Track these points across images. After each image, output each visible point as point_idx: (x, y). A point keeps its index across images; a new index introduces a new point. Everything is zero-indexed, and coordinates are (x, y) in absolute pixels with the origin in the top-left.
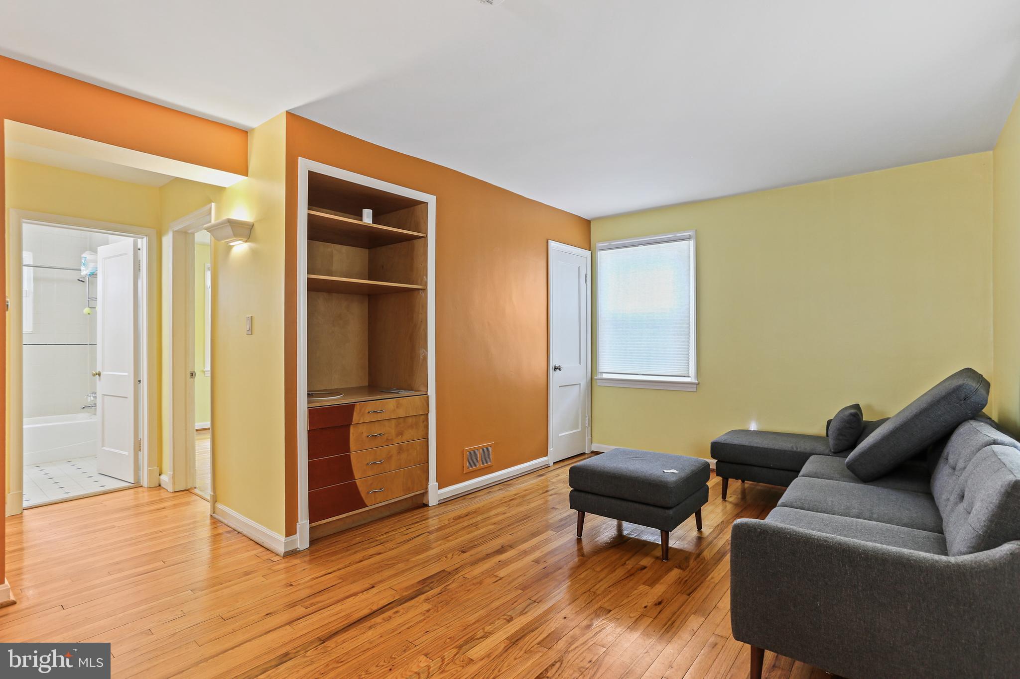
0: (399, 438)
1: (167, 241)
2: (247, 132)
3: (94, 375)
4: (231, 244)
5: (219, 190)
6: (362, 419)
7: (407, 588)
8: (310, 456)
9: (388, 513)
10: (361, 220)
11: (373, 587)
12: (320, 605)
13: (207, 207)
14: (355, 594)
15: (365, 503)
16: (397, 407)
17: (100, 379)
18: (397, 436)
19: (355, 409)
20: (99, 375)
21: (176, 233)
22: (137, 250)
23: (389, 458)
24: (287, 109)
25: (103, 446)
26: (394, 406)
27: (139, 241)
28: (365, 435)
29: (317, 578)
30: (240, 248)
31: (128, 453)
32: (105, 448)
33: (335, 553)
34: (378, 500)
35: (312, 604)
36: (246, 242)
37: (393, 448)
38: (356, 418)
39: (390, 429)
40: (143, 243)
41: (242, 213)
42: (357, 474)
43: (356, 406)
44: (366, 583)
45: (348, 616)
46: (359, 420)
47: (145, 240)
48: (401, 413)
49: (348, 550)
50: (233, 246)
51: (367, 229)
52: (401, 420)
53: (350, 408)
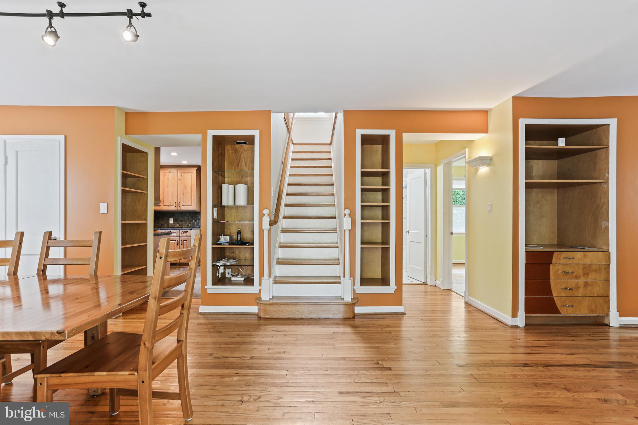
0: (585, 276)
1: (440, 169)
2: (487, 111)
3: (406, 232)
4: (479, 168)
5: (470, 142)
6: (558, 261)
7: (599, 362)
8: (526, 278)
9: (576, 322)
10: (557, 145)
11: (573, 354)
12: (539, 352)
13: (464, 151)
14: (562, 354)
15: (560, 312)
16: (584, 257)
17: (408, 234)
18: (584, 275)
19: (554, 255)
20: (408, 232)
21: (444, 165)
22: (426, 174)
23: (578, 288)
24: (512, 96)
25: (410, 264)
26: (581, 256)
27: (427, 170)
28: (560, 271)
29: (534, 340)
30: (484, 170)
31: (421, 268)
32: (410, 265)
33: (542, 333)
34: (568, 312)
35: (535, 350)
36: (488, 166)
37: (581, 283)
38: (554, 260)
39: (579, 271)
40: (428, 171)
41: (485, 152)
42: (555, 294)
43: (554, 253)
44: (568, 351)
45: (559, 361)
46: (557, 262)
47: (429, 169)
48: (588, 261)
49: (551, 334)
50: (479, 169)
51: (562, 149)
52: (587, 266)
53: (551, 255)
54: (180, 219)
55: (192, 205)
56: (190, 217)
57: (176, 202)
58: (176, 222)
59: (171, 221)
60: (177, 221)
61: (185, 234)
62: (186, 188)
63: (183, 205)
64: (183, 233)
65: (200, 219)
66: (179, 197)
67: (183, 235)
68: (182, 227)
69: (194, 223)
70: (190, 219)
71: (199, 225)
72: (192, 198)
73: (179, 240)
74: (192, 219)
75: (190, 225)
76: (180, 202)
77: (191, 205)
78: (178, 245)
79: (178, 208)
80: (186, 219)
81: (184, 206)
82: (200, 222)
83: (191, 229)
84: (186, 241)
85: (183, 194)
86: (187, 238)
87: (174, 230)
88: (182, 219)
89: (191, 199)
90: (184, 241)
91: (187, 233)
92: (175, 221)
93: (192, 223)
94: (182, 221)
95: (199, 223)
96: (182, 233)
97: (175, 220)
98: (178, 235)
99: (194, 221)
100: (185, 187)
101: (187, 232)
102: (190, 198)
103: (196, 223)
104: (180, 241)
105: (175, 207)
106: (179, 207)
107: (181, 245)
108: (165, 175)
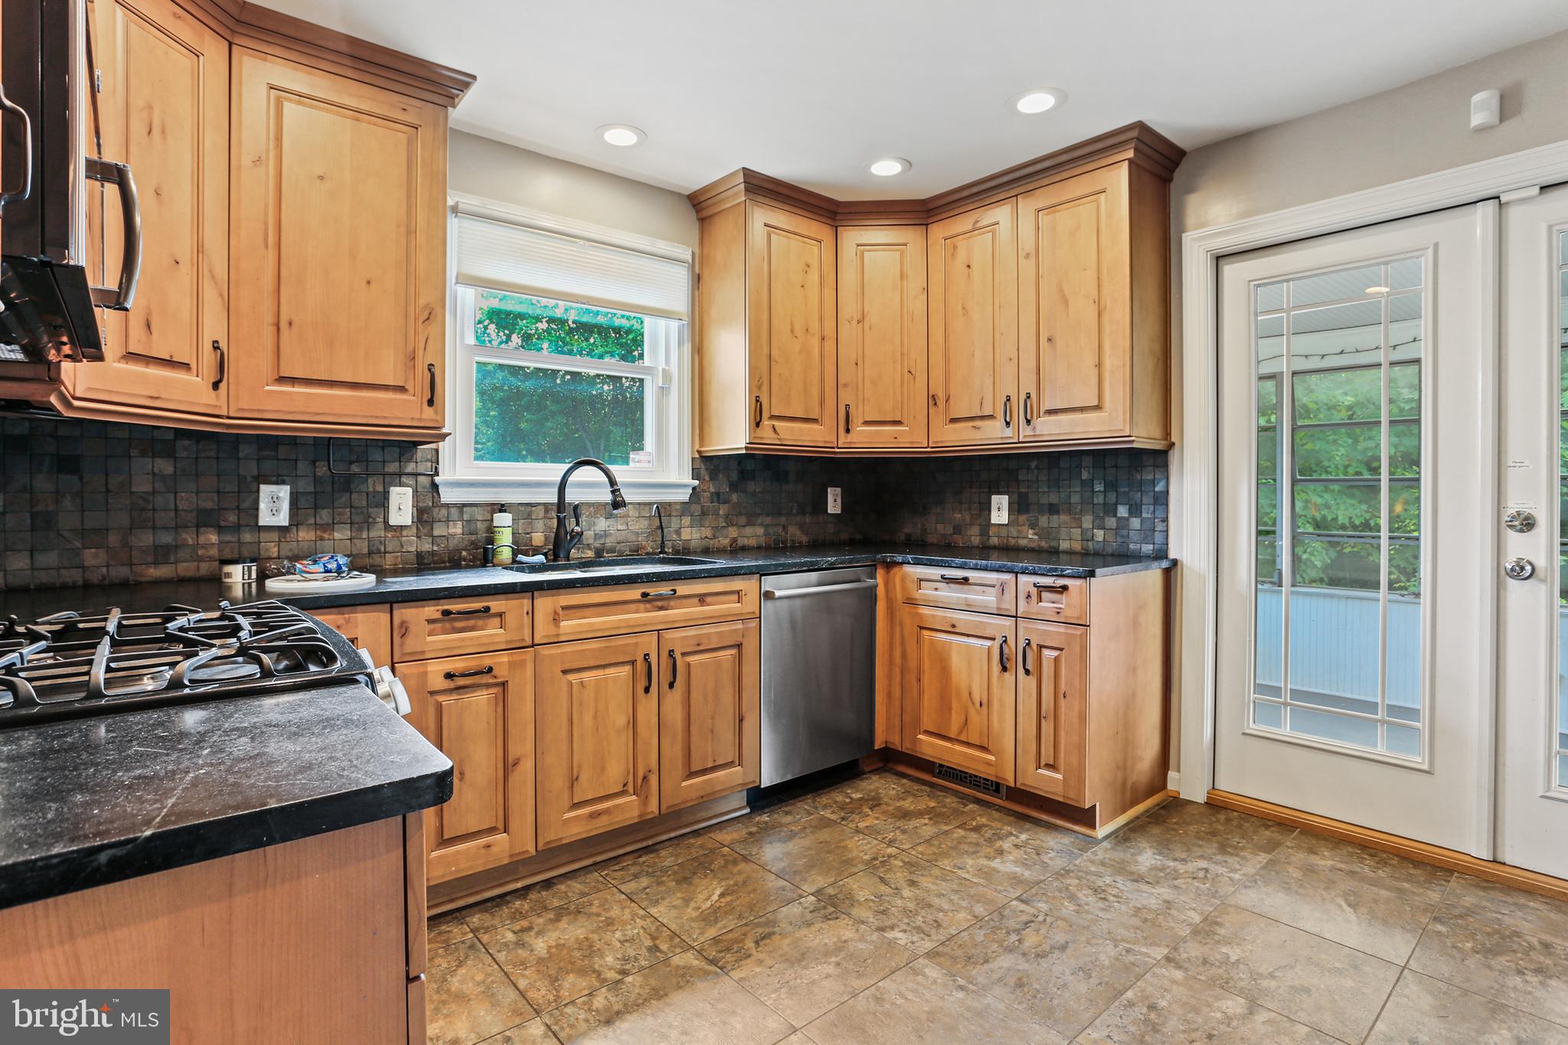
54: (1044, 500)
55: (1107, 403)
56: (1099, 487)
57: (1008, 399)
58: (1023, 518)
59: (1000, 510)
60: (1027, 511)
61: (1049, 603)
62: (1065, 301)
63: (1050, 412)
64: (1034, 597)
65: (1162, 500)
66: (1028, 363)
67: (1035, 608)
68: (1054, 544)
69: (1123, 524)
70: (1099, 499)
71: (1159, 538)
72: (1108, 362)
73: (1011, 641)
74: (1112, 497)
75: (1099, 535)
76: (1034, 396)
77: (1098, 407)
78: (1005, 669)
79: (1026, 433)
80: (1075, 499)
81: (1053, 418)
82: (1165, 520)
83: (1092, 574)
84: (1055, 653)
85: (1049, 340)
86: (1061, 629)
87: (985, 569)
88: (1053, 498)
89: (1099, 366)
90: (1046, 652)
91: (1064, 597)
92: (1020, 512)
93: (1111, 522)
94: (1053, 509)
95: (1160, 527)
96: (1029, 596)
97: (1019, 504)
98: (1008, 605)
99: (1123, 511)
100: (1061, 290)
101: (1065, 588)
102: (1090, 360)
103: (1135, 523)
104: (1022, 644)
105: (1008, 424)
106: (1028, 422)
107: (1027, 672)
108: (955, 247)
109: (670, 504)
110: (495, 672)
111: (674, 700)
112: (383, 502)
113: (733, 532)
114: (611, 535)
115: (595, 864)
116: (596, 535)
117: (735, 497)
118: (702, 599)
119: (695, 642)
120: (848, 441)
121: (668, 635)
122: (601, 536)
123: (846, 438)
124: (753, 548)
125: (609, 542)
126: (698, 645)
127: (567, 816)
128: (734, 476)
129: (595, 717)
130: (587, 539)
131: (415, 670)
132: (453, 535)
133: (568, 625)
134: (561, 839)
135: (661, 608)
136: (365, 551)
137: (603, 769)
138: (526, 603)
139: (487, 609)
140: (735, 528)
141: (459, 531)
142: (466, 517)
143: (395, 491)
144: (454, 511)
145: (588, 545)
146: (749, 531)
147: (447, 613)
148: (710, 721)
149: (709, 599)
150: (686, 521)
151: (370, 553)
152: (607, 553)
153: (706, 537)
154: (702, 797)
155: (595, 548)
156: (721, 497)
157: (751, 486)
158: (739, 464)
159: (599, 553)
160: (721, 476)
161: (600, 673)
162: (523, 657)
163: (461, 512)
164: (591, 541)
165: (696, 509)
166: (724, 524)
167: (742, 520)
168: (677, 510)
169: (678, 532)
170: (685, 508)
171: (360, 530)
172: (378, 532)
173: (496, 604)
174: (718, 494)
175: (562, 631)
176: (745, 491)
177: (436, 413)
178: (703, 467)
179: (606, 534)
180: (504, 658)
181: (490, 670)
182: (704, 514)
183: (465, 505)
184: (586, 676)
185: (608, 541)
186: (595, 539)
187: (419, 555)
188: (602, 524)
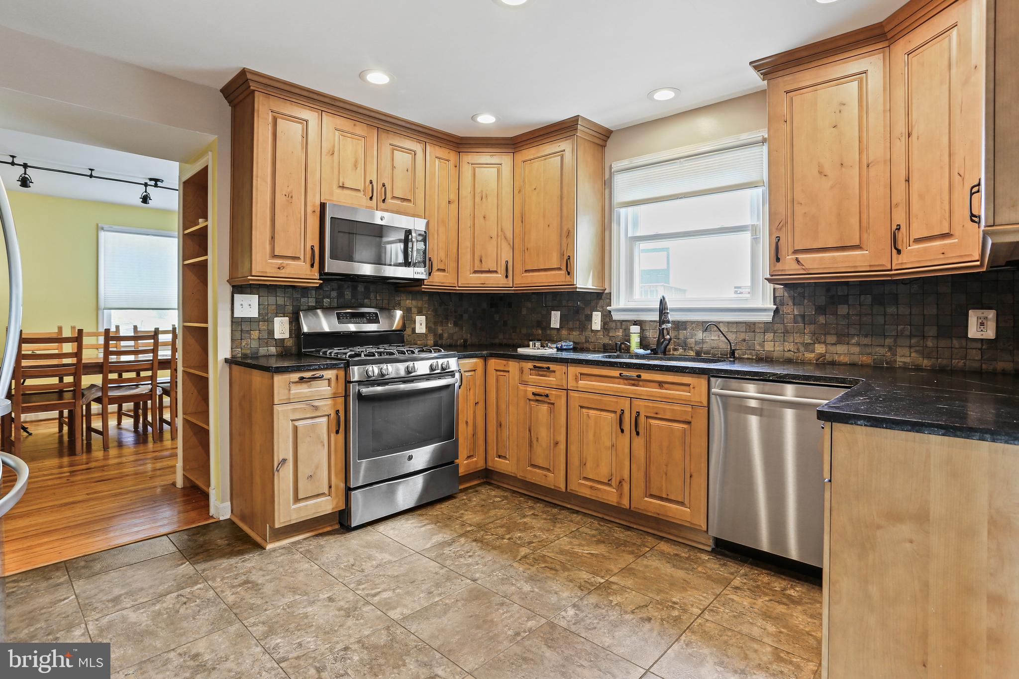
109: (754, 323)
110: (550, 397)
111: (639, 442)
112: (589, 318)
113: (820, 349)
114: (707, 342)
115: (603, 518)
116: (696, 342)
117: (822, 319)
118: (661, 384)
119: (656, 411)
120: (900, 262)
121: (636, 402)
122: (700, 343)
123: (898, 259)
124: (845, 364)
125: (706, 347)
126: (657, 414)
127: (580, 481)
128: (822, 300)
129: (594, 436)
130: (690, 344)
131: (523, 388)
132: (618, 336)
133: (582, 383)
134: (577, 491)
135: (634, 385)
136: (584, 341)
137: (598, 466)
138: (564, 368)
139: (548, 368)
140: (823, 346)
141: (621, 334)
142: (624, 327)
143: (594, 313)
144: (618, 324)
145: (691, 348)
146: (841, 349)
147: (535, 367)
148: (664, 467)
149: (666, 386)
150: (769, 336)
151: (586, 342)
152: (704, 354)
153: (789, 351)
154: (658, 514)
155: (696, 350)
156: (807, 319)
157: (843, 310)
158: (828, 290)
159: (698, 353)
160: (806, 301)
161: (598, 412)
162: (561, 394)
163: (621, 324)
164: (693, 345)
165: (779, 327)
166: (809, 341)
167: (832, 339)
168: (760, 328)
169: (762, 345)
170: (768, 327)
171: (582, 331)
172: (588, 333)
173: (553, 366)
174: (803, 317)
175: (580, 385)
176: (835, 314)
177: (571, 278)
178: (786, 294)
179: (703, 342)
180: (554, 392)
181: (547, 396)
182: (786, 332)
183: (623, 321)
184: (592, 412)
185: (704, 346)
186: (696, 344)
187: (604, 345)
188: (700, 335)
